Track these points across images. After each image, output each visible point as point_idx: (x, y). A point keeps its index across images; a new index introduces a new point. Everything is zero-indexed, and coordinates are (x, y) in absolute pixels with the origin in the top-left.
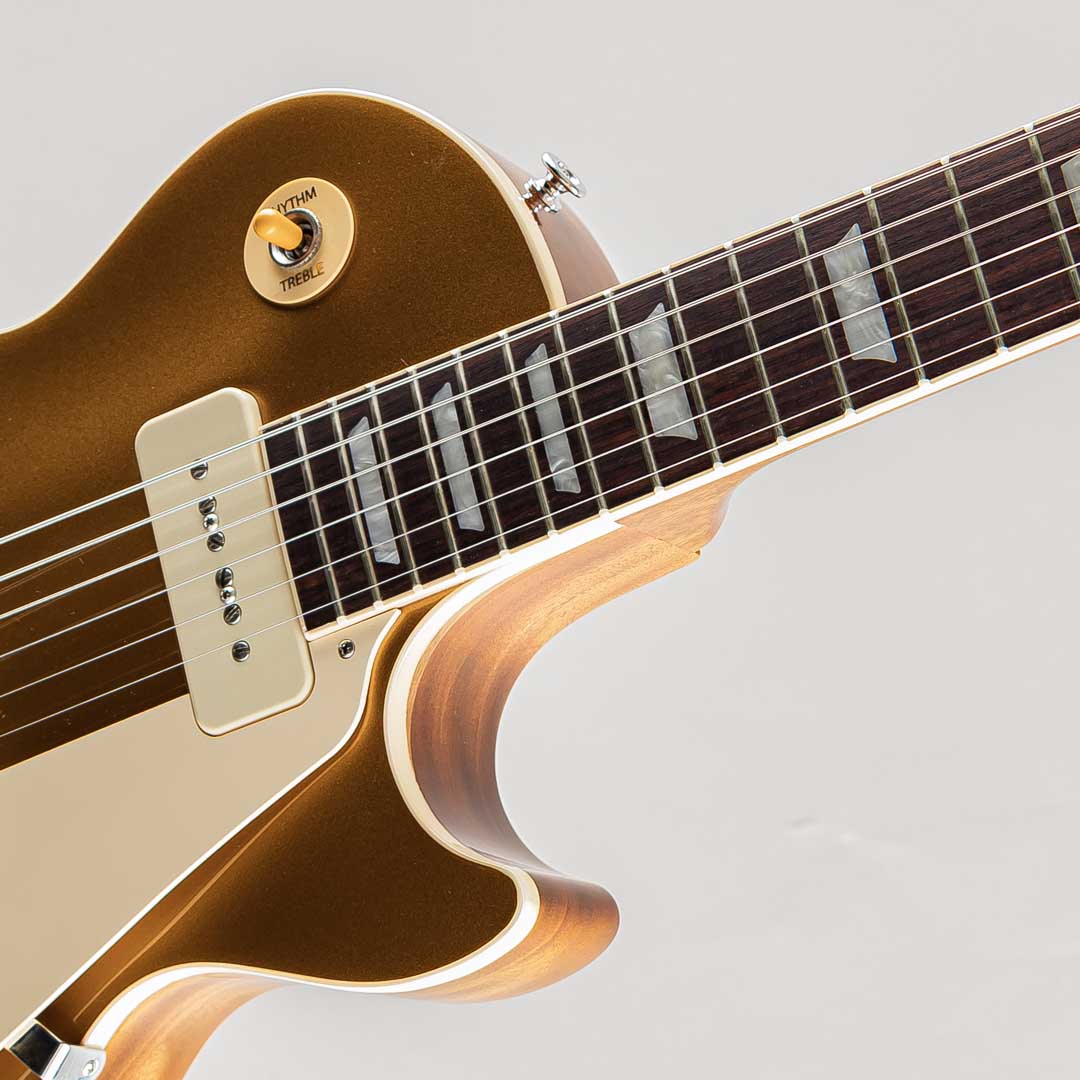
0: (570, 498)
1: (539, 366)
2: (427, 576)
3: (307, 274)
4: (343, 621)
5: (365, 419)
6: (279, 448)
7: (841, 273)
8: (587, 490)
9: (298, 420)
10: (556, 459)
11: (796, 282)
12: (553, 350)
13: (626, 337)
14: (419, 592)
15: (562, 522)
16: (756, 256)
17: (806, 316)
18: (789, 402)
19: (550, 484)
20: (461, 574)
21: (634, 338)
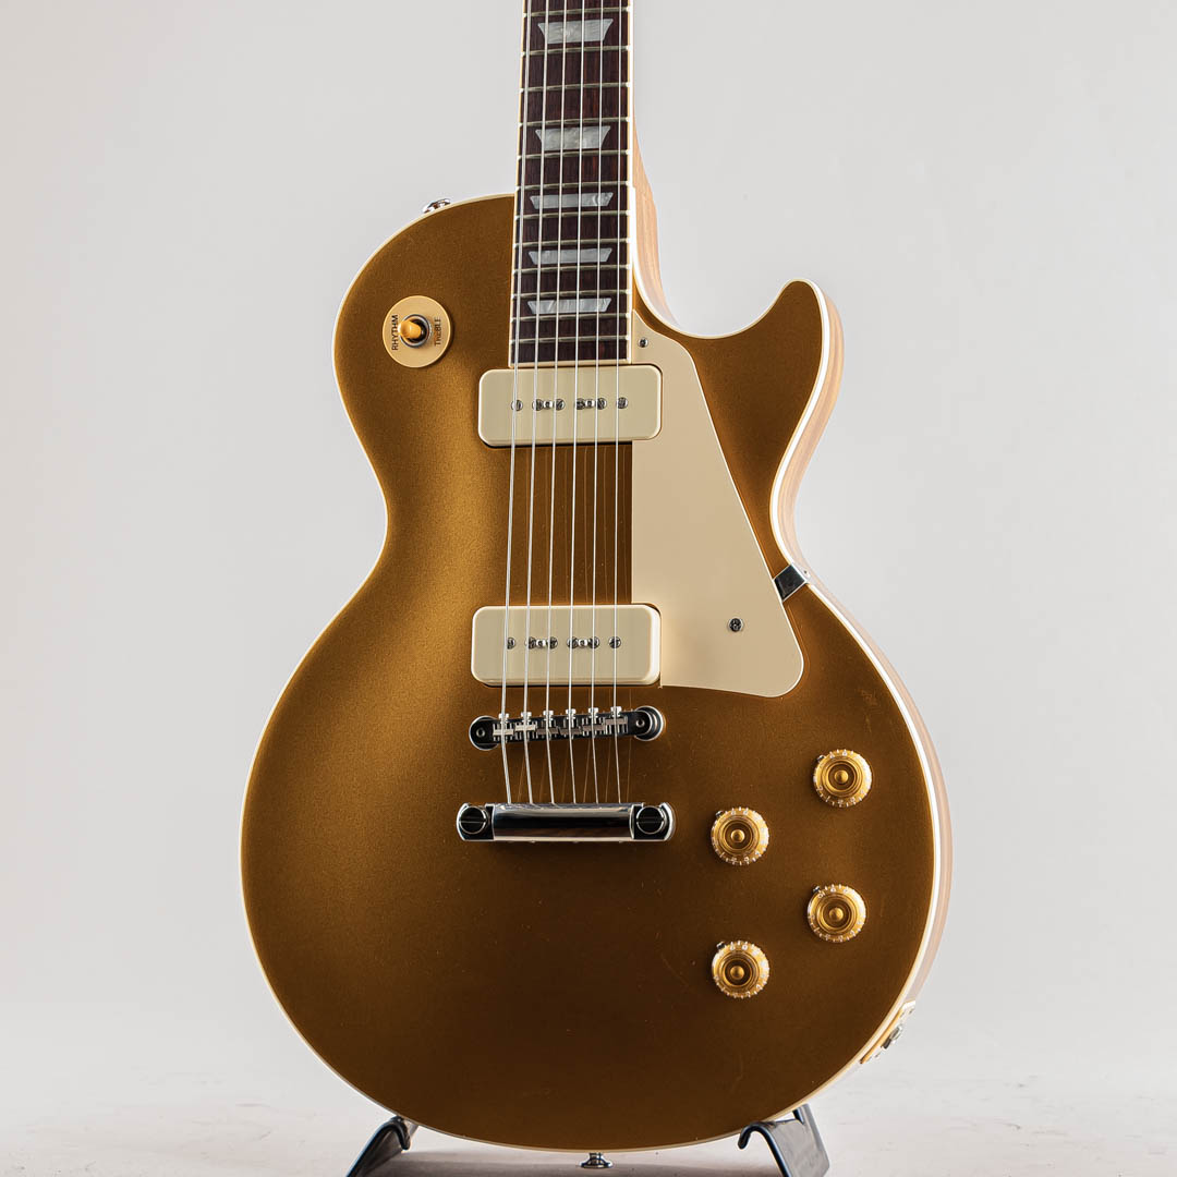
0: (614, 199)
1: (542, 202)
2: (624, 285)
3: (437, 328)
4: (628, 337)
5: (529, 303)
6: (526, 354)
7: (559, 37)
8: (613, 189)
9: (514, 341)
10: (591, 202)
11: (555, 59)
12: (537, 192)
13: (546, 152)
14: (629, 292)
15: (624, 206)
16: (534, 76)
17: (574, 58)
18: (611, 76)
19: (602, 209)
20: (629, 267)
21: (548, 148)
